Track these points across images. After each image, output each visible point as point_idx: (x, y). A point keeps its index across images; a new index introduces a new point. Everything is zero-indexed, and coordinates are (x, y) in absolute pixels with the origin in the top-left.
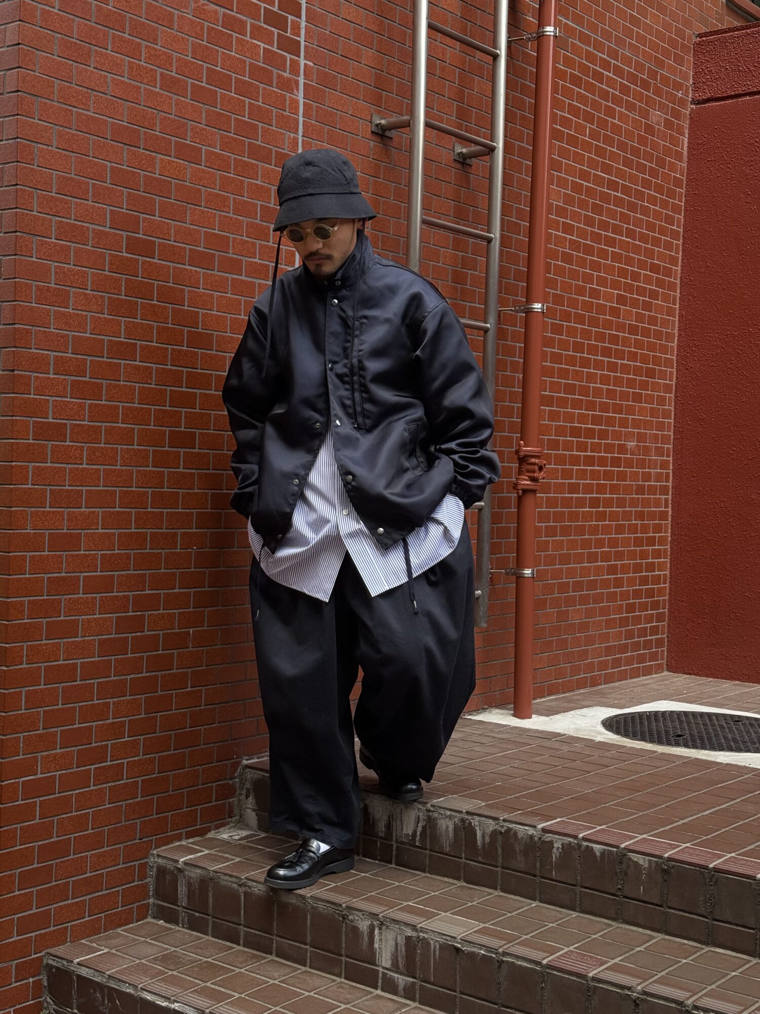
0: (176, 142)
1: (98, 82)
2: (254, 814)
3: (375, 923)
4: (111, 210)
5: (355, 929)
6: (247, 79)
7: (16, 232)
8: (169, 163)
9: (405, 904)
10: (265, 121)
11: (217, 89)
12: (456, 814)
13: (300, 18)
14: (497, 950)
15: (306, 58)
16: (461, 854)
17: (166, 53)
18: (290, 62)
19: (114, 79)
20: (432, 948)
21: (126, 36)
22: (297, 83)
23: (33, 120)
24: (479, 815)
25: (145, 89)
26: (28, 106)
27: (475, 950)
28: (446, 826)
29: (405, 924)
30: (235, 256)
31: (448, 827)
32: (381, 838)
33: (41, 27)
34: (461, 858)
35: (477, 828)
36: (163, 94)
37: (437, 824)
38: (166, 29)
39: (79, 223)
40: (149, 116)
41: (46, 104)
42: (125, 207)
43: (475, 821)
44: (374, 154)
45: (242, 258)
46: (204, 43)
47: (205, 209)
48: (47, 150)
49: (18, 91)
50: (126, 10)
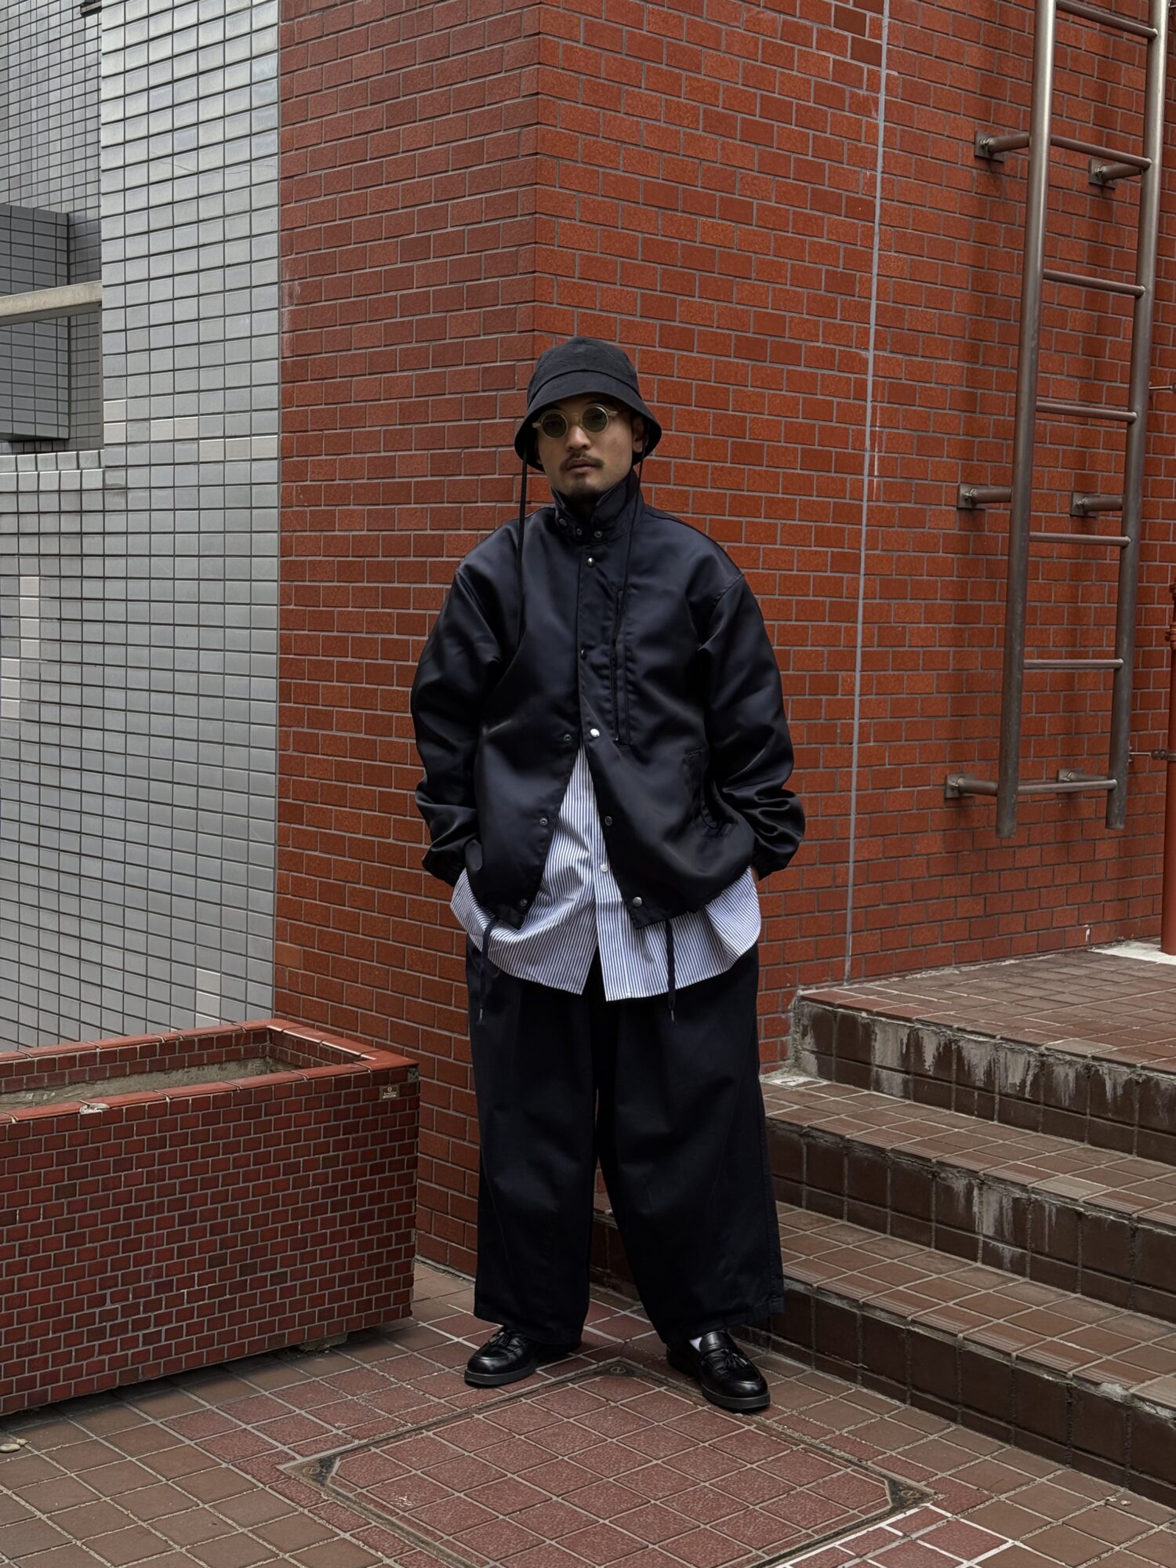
0: (722, 198)
1: (629, 131)
2: (812, 1057)
3: (973, 1182)
4: (643, 295)
5: (949, 1189)
6: (811, 104)
7: (533, 330)
8: (713, 227)
9: (1012, 1162)
10: (833, 158)
11: (773, 122)
12: (1078, 1059)
13: (882, 13)
14: (1130, 1215)
15: (888, 68)
16: (1085, 1109)
17: (711, 83)
18: (868, 75)
19: (648, 125)
20: (1047, 1213)
21: (664, 67)
22: (876, 102)
23: (553, 189)
24: (1109, 1061)
25: (686, 134)
26: (549, 172)
27: (1102, 1215)
28: (1067, 1076)
29: (1012, 1183)
30: (792, 341)
31: (1067, 1075)
32: (980, 1089)
33: (563, 69)
34: (1085, 1114)
35: (1107, 1077)
36: (706, 138)
37: (1053, 1071)
38: (711, 51)
39: (605, 314)
40: (689, 168)
41: (567, 166)
42: (659, 289)
43: (1104, 1068)
44: (977, 187)
45: (800, 342)
46: (759, 64)
47: (756, 282)
48: (570, 224)
49: (536, 154)
50: (663, 33)
